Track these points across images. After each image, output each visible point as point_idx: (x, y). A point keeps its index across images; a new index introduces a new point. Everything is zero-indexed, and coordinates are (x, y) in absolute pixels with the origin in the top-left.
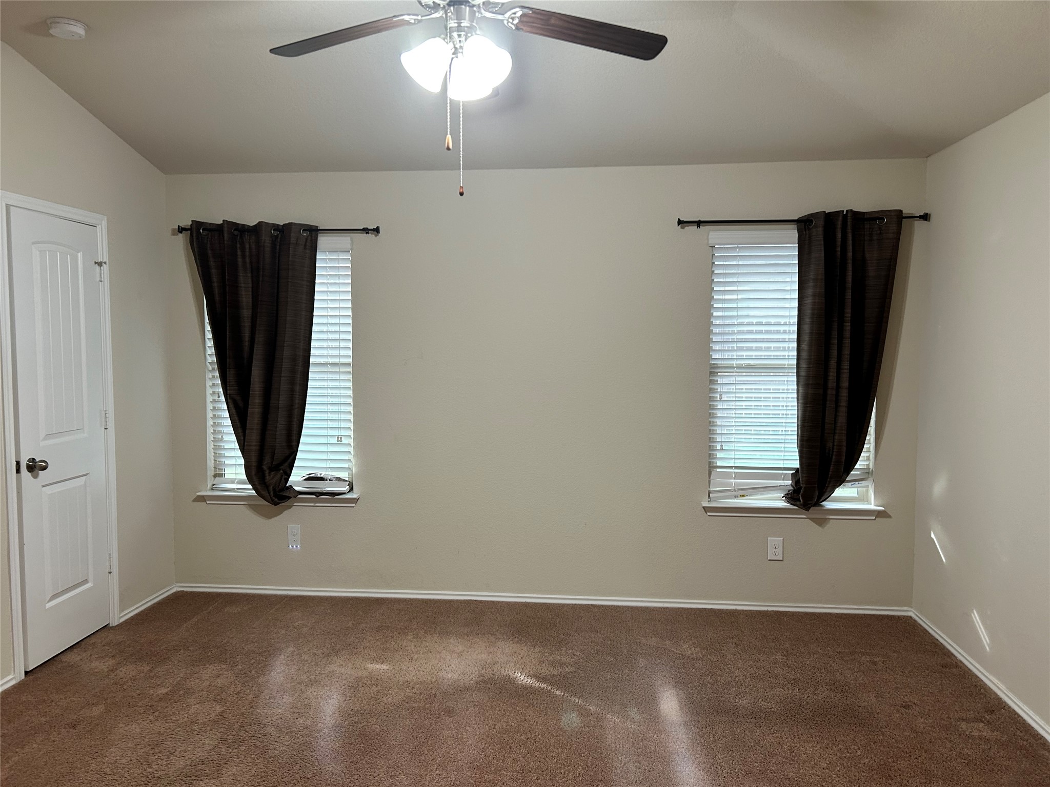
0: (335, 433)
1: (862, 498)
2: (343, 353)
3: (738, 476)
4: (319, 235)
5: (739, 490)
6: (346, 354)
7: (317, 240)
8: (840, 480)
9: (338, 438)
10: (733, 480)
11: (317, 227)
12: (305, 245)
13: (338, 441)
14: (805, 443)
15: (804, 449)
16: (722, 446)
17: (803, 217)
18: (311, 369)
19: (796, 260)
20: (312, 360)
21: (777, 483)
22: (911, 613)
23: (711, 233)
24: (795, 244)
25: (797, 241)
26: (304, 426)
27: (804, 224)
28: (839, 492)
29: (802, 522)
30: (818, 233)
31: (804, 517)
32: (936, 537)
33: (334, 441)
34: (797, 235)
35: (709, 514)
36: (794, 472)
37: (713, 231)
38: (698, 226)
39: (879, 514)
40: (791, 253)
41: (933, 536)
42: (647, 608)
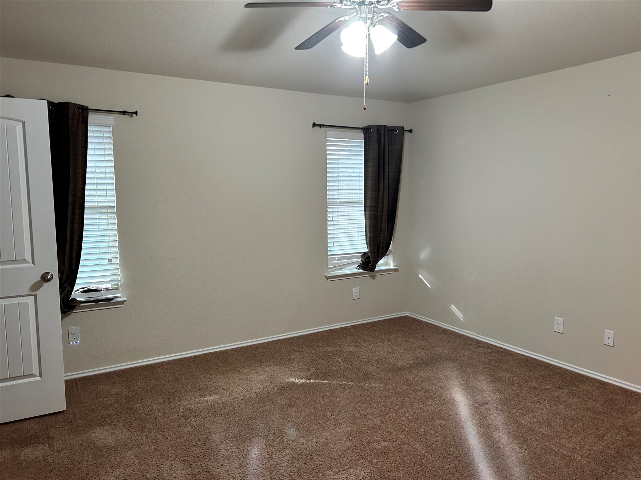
0: (107, 256)
1: (387, 264)
2: (110, 198)
3: (340, 259)
4: (89, 113)
5: (340, 266)
6: (112, 200)
7: (88, 117)
8: (383, 255)
9: (109, 260)
10: (337, 261)
11: (87, 107)
12: (78, 120)
13: (109, 262)
14: (371, 239)
15: (371, 242)
16: (333, 244)
17: (365, 127)
18: (86, 211)
19: (363, 149)
20: (86, 204)
21: (355, 260)
22: (407, 314)
23: (328, 132)
24: (362, 140)
25: (363, 139)
26: (82, 253)
27: (366, 130)
28: (382, 261)
29: (366, 278)
30: (374, 135)
31: (367, 275)
32: (423, 277)
33: (106, 261)
34: (363, 136)
35: (329, 280)
36: (363, 254)
37: (329, 130)
38: (320, 127)
39: (395, 270)
40: (361, 144)
41: (420, 276)
42: (302, 336)
